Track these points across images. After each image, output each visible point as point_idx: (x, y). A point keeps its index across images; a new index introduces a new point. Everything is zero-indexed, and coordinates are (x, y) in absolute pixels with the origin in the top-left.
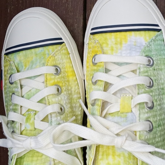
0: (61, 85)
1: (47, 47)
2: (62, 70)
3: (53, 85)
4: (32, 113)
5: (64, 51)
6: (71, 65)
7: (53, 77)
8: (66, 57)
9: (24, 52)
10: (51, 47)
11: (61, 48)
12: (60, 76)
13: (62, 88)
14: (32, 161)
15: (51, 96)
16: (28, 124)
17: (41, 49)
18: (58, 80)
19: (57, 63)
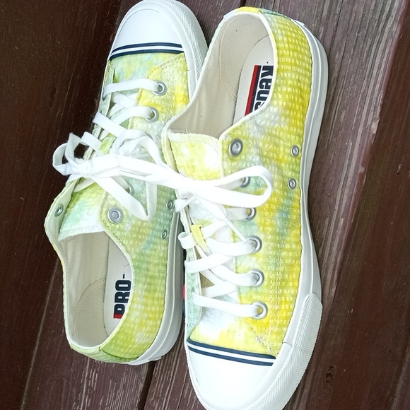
0: (159, 109)
1: (156, 54)
2: (169, 91)
3: (146, 106)
4: (111, 139)
5: (179, 64)
6: (185, 87)
7: (150, 96)
8: (180, 72)
9: (128, 56)
10: (162, 55)
11: (175, 59)
12: (162, 97)
13: (160, 115)
14: (90, 197)
15: (139, 119)
16: (101, 151)
17: (149, 55)
18: (157, 102)
19: (163, 78)
